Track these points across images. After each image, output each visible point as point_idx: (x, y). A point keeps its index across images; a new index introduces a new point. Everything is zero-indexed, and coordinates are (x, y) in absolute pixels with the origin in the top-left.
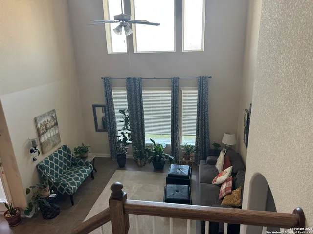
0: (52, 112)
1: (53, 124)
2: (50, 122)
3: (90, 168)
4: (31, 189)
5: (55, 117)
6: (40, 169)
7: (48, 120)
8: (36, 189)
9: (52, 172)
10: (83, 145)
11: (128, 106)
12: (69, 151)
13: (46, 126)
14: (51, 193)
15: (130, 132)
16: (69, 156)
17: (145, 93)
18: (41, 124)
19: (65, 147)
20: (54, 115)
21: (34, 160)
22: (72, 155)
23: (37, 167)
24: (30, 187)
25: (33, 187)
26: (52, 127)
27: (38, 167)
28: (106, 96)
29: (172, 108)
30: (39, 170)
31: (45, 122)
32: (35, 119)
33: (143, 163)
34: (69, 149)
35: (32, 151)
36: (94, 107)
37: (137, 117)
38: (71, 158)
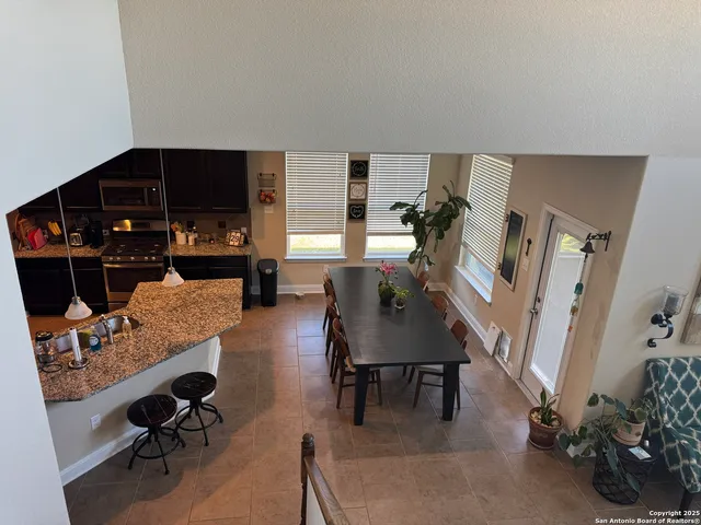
4: (601, 401)
6: (652, 372)
8: (611, 409)
14: (641, 445)
21: (651, 343)
23: (648, 362)
24: (602, 396)
25: (607, 400)
27: (651, 365)
30: (647, 374)
35: (656, 320)
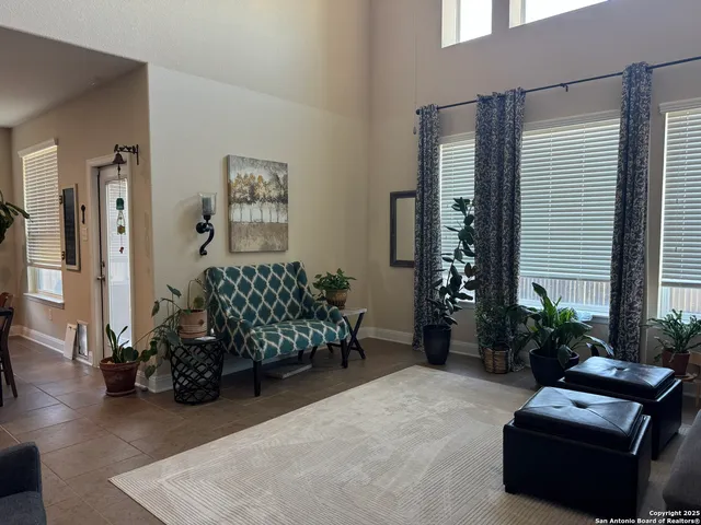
0: (277, 166)
1: (274, 194)
2: (265, 185)
3: (338, 328)
5: (282, 182)
6: (209, 278)
7: (260, 177)
9: (239, 302)
10: (339, 271)
11: (477, 180)
12: (302, 278)
13: (253, 188)
15: (472, 261)
16: (300, 292)
17: (532, 142)
18: (239, 176)
19: (295, 267)
20: (281, 176)
21: (202, 252)
22: (306, 290)
23: (205, 272)
26: (271, 200)
28: (422, 158)
29: (620, 171)
31: (252, 177)
32: (227, 159)
33: (500, 364)
34: (302, 271)
36: (395, 196)
37: (500, 213)
38: (304, 298)
